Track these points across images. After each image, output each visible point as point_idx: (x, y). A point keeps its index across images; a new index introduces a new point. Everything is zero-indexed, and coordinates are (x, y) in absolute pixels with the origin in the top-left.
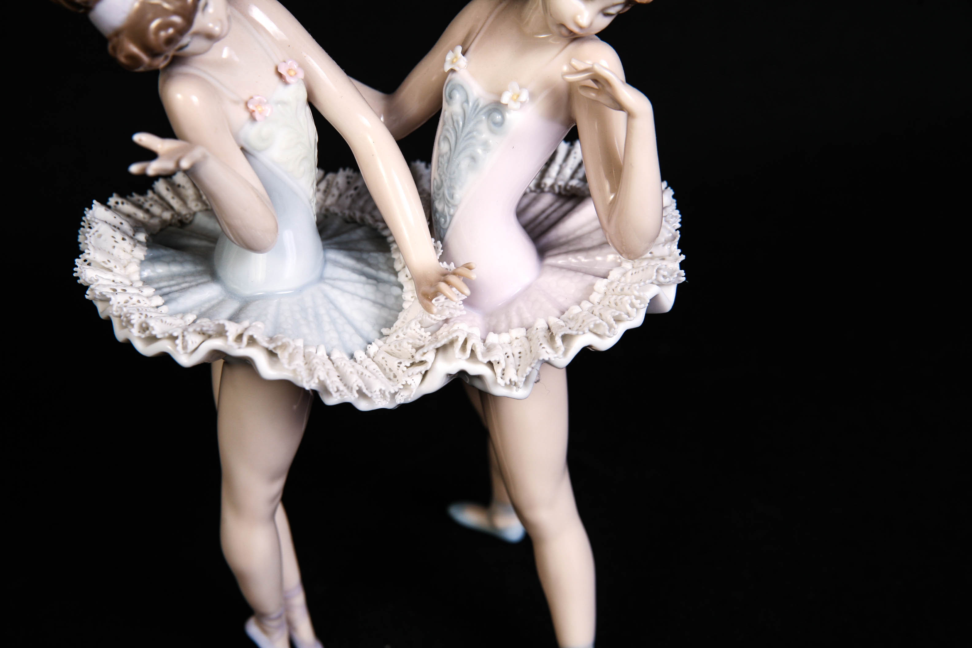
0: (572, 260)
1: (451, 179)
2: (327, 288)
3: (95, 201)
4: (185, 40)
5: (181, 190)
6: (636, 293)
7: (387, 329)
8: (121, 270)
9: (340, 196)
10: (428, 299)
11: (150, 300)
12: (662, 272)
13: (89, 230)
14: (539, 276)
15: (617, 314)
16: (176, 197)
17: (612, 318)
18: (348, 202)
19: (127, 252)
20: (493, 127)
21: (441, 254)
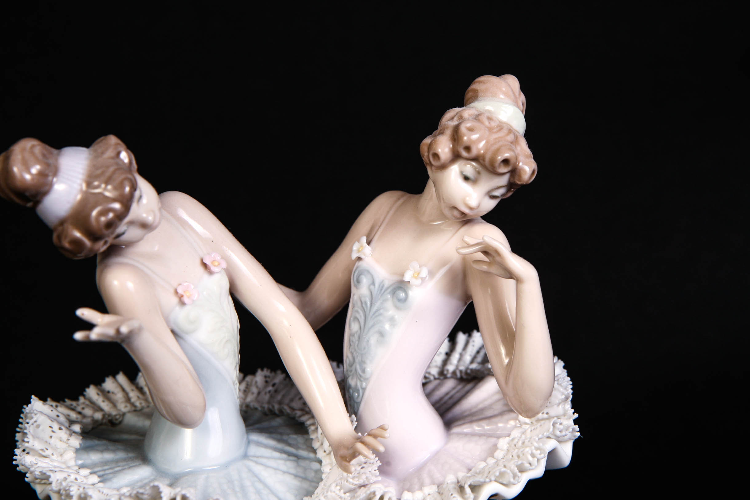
0: (476, 428)
1: (362, 355)
2: (251, 464)
3: (33, 397)
4: (121, 228)
5: (111, 395)
6: (536, 444)
7: (309, 497)
8: (57, 457)
9: (259, 393)
10: (346, 460)
11: (87, 479)
12: (558, 426)
13: (26, 425)
14: (446, 443)
15: (520, 462)
16: (106, 401)
17: (515, 467)
18: (267, 397)
19: (63, 441)
20: (399, 304)
21: (356, 425)
